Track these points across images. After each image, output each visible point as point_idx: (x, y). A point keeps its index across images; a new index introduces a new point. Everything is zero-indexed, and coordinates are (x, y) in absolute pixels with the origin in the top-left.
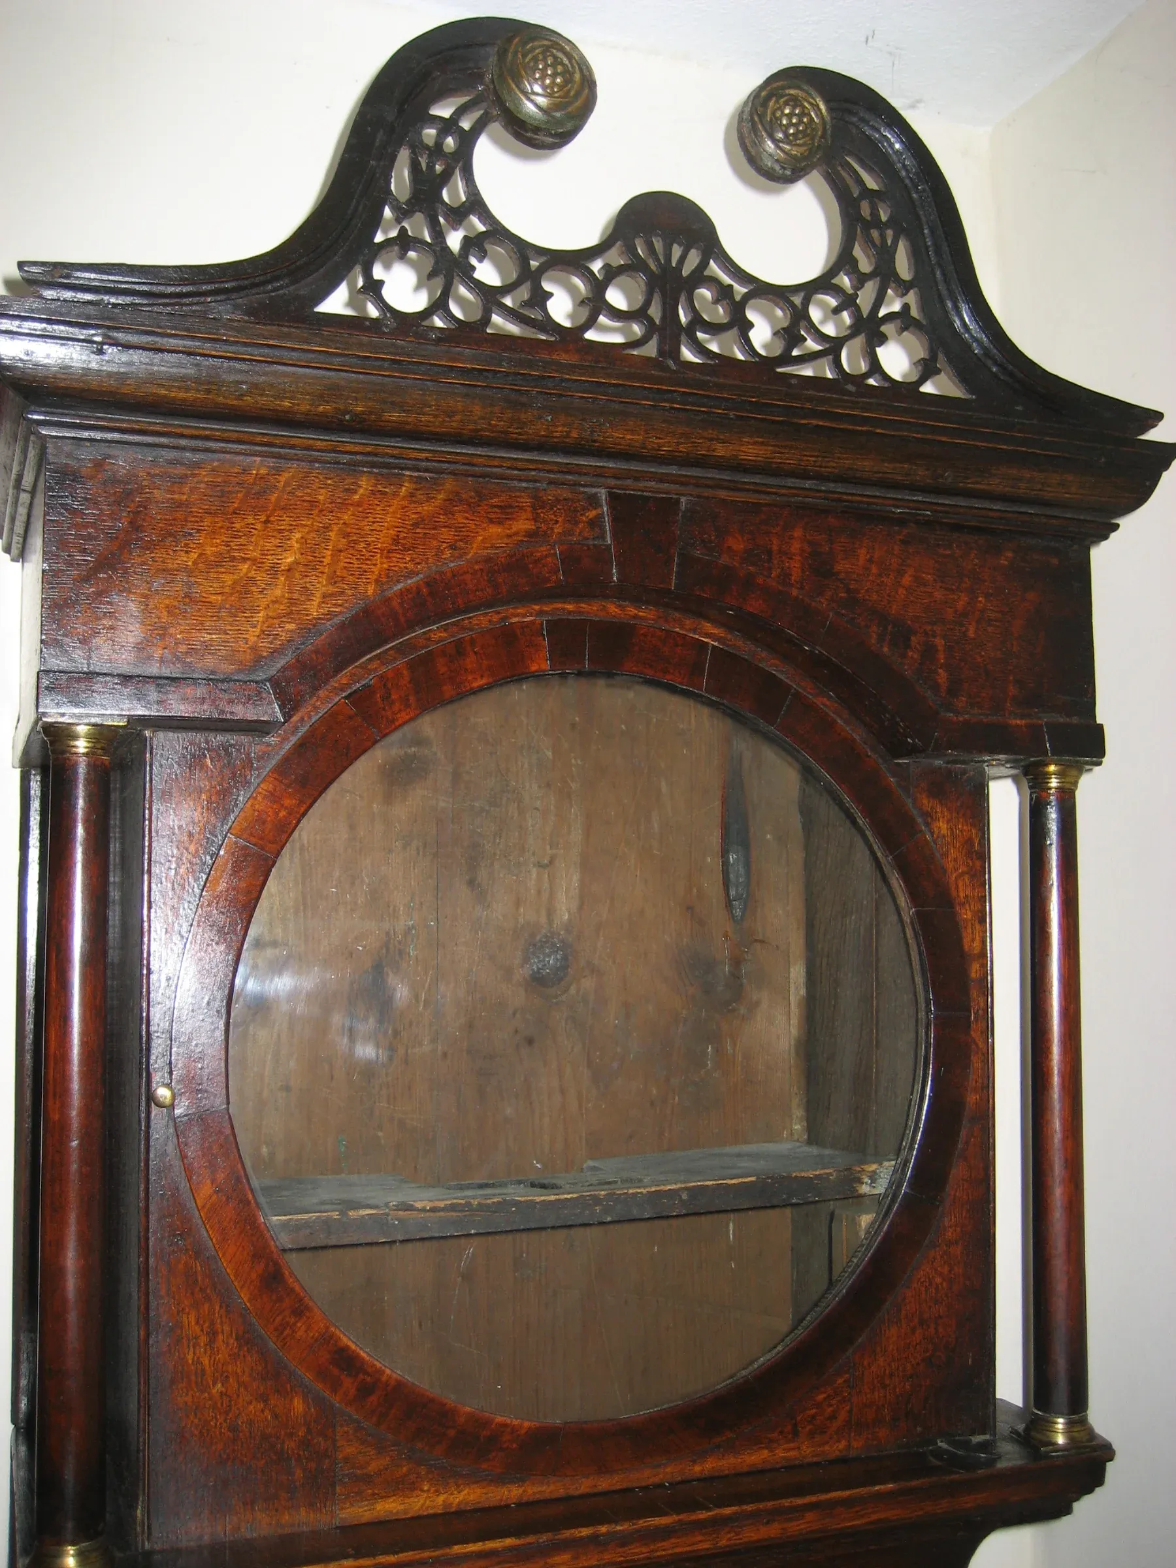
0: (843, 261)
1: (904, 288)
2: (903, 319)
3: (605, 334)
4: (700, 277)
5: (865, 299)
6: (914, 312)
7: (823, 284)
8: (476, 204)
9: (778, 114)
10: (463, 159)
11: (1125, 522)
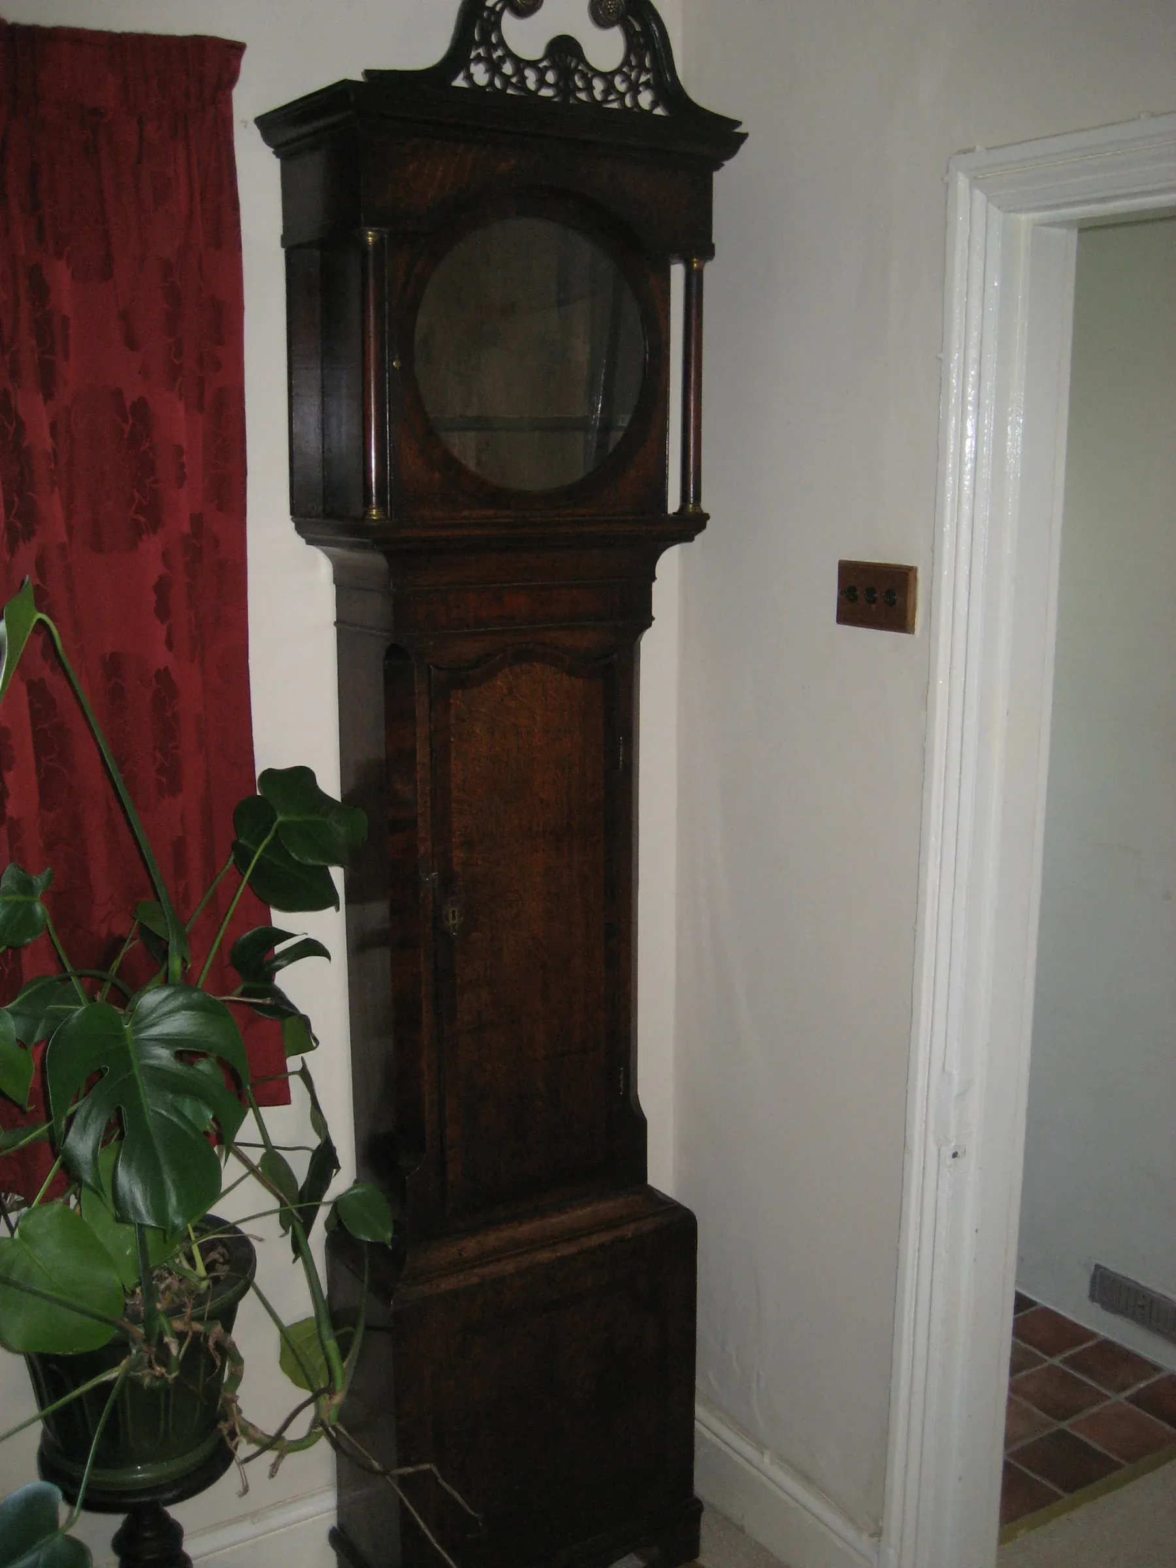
0: (626, 62)
1: (648, 71)
2: (647, 85)
3: (546, 92)
4: (576, 70)
5: (633, 75)
6: (651, 82)
7: (618, 71)
8: (502, 43)
9: (607, 3)
10: (497, 26)
11: (726, 163)
